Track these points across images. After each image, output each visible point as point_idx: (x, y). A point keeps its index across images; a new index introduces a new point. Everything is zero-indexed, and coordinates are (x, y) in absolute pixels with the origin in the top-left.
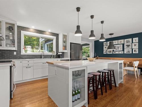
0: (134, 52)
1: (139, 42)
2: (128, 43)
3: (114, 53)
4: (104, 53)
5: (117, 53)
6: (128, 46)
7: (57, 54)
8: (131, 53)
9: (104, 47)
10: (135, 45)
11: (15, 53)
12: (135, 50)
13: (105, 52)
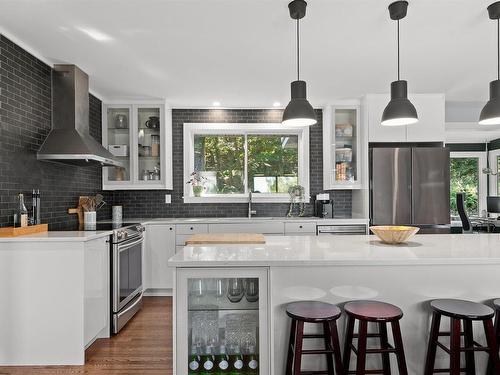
7: (313, 197)
11: (168, 199)
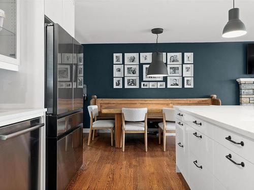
0: (186, 86)
1: (195, 63)
2: (174, 63)
3: (142, 87)
4: (115, 87)
5: (151, 85)
6: (174, 69)
8: (180, 86)
9: (115, 67)
10: (188, 69)
12: (187, 80)
13: (118, 84)
